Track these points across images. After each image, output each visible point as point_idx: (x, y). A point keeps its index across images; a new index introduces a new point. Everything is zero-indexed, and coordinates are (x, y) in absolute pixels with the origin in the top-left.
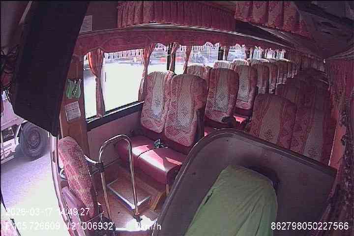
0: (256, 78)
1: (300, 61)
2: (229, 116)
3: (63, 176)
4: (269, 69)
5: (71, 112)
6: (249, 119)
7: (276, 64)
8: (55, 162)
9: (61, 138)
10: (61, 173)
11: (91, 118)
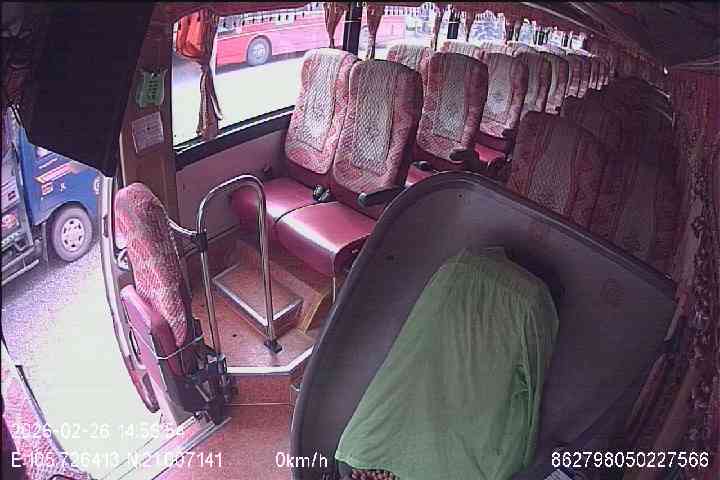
0: (525, 82)
1: (616, 61)
2: (465, 148)
3: (123, 265)
4: (550, 66)
5: (145, 133)
6: (506, 158)
7: (567, 59)
8: (107, 236)
9: (122, 187)
10: (119, 259)
11: (185, 143)
